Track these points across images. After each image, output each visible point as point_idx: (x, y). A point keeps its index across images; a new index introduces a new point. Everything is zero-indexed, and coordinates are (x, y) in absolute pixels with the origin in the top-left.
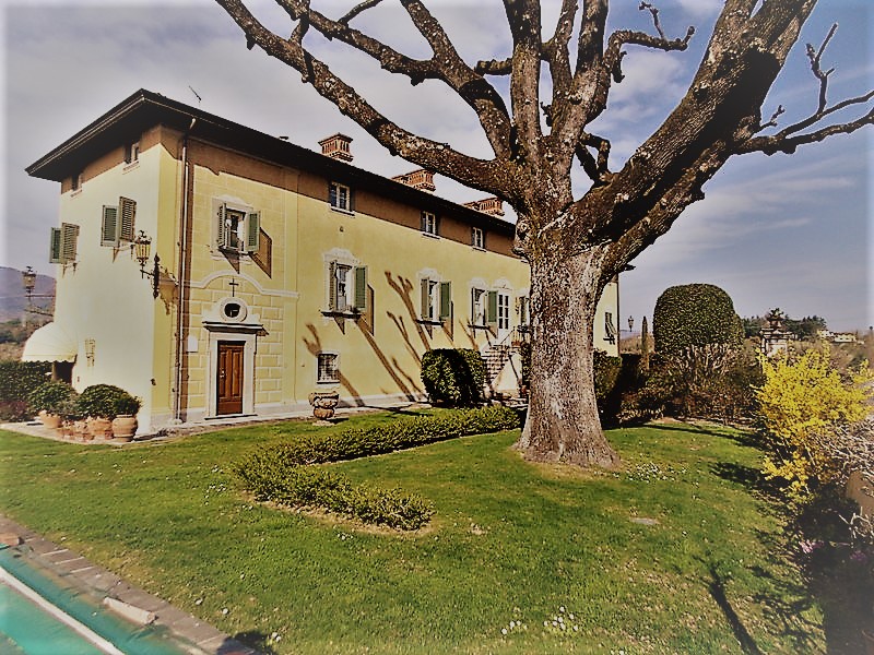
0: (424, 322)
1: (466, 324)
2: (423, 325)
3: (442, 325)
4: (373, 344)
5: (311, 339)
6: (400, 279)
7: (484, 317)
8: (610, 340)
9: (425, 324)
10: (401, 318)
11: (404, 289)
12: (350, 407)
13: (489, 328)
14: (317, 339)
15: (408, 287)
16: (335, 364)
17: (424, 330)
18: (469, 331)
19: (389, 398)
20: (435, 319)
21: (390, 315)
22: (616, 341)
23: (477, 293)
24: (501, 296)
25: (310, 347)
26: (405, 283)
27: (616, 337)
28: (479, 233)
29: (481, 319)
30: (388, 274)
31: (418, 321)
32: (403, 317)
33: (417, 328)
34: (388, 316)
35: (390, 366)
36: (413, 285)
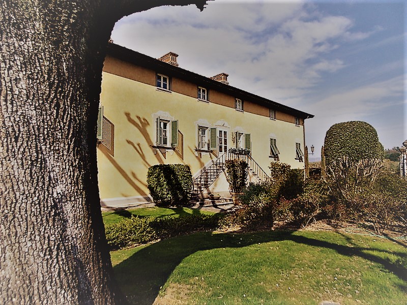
0: (158, 147)
1: (193, 149)
2: (158, 150)
3: (174, 149)
4: (113, 162)
6: (139, 118)
7: (208, 144)
8: (299, 159)
9: (160, 148)
10: (139, 145)
11: (142, 126)
13: (212, 151)
15: (145, 123)
17: (159, 152)
18: (196, 154)
20: (169, 145)
21: (129, 142)
22: (304, 160)
23: (202, 129)
24: (221, 132)
26: (143, 121)
27: (303, 157)
28: (204, 91)
29: (206, 145)
30: (128, 115)
31: (154, 147)
32: (141, 144)
33: (153, 151)
34: (127, 143)
35: (129, 177)
36: (149, 123)
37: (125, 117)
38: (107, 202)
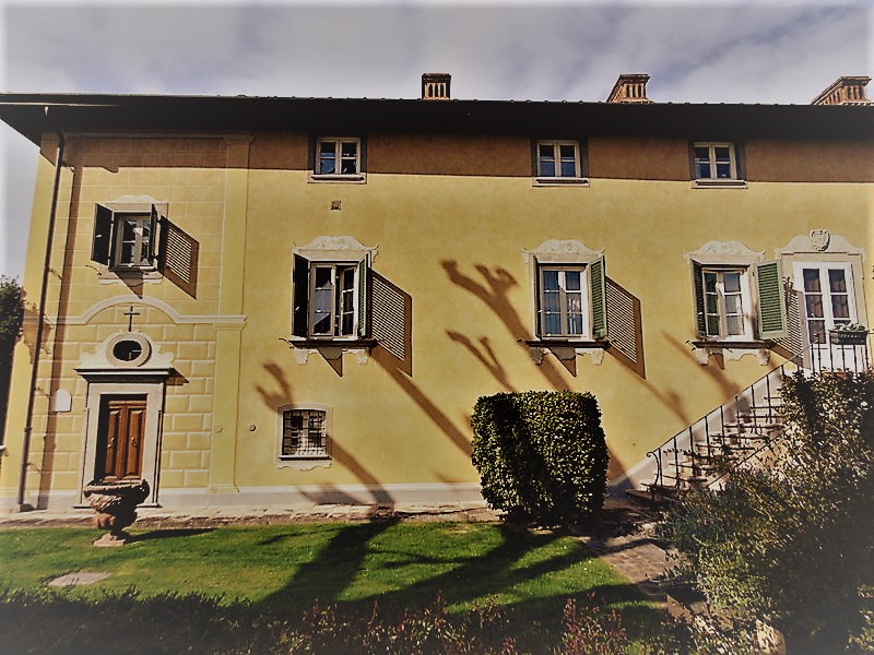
2: (546, 350)
4: (412, 390)
5: (272, 386)
6: (482, 270)
10: (484, 341)
11: (494, 289)
12: (354, 502)
14: (285, 386)
15: (504, 281)
16: (326, 428)
19: (455, 491)
21: (454, 336)
25: (270, 401)
26: (495, 275)
30: (449, 266)
32: (489, 337)
33: (532, 355)
34: (449, 340)
35: (455, 430)
36: (516, 277)
37: (443, 275)
38: (397, 491)
